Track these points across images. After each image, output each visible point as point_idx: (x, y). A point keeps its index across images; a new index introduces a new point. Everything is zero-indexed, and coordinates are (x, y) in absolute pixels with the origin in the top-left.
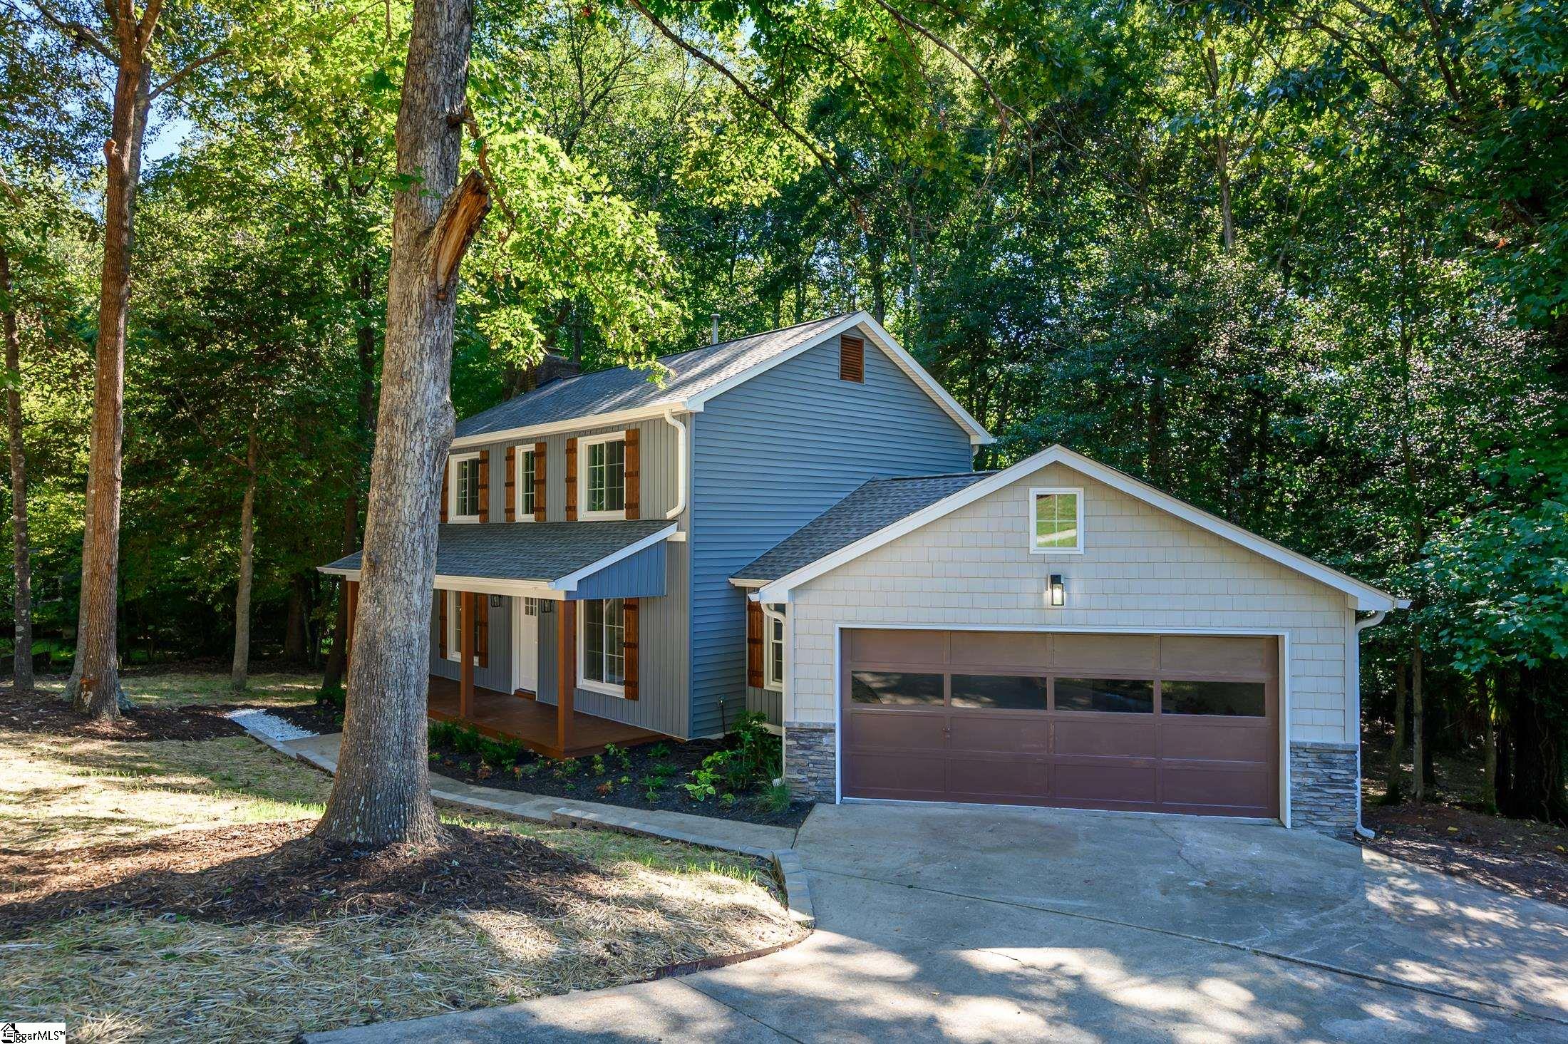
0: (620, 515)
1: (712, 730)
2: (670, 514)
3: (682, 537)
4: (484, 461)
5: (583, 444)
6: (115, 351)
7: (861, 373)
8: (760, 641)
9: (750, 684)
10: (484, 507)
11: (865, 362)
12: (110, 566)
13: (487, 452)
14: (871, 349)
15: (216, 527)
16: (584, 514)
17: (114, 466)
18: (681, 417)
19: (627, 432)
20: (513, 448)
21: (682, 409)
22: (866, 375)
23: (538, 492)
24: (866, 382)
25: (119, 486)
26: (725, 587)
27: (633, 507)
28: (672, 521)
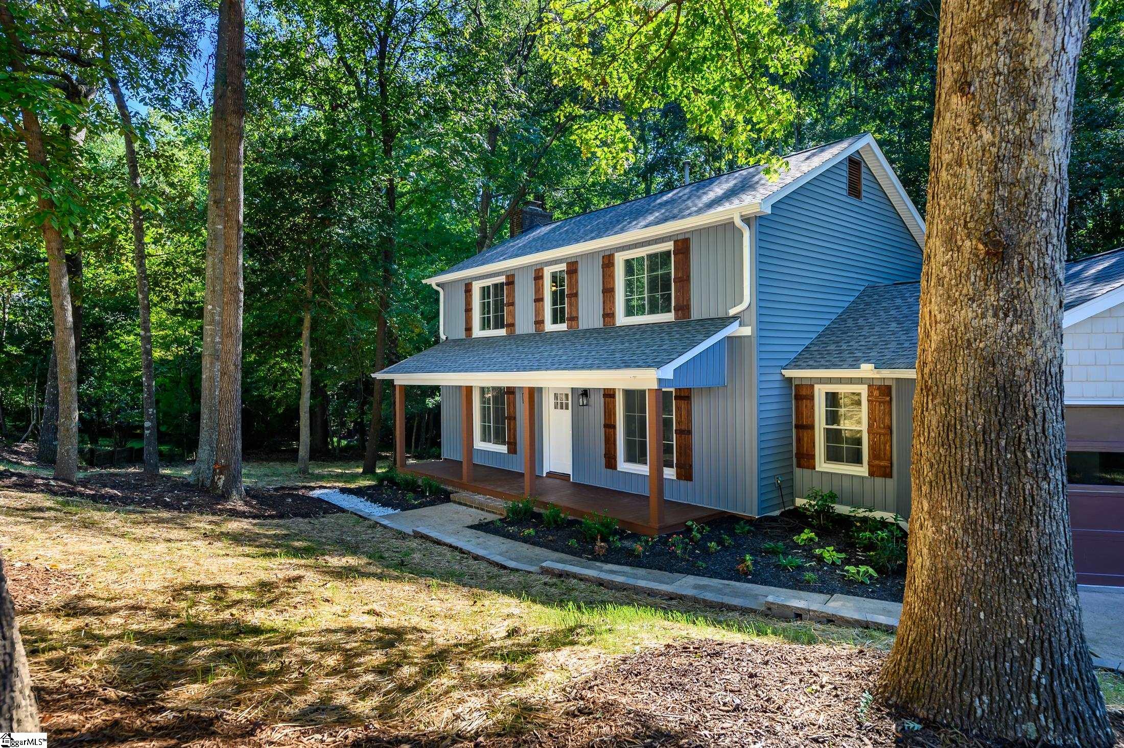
0: (669, 317)
1: (773, 508)
2: (732, 312)
3: (747, 331)
4: (510, 282)
5: (620, 259)
6: (237, 176)
7: (860, 193)
8: (811, 427)
9: (799, 466)
10: (510, 321)
11: (863, 182)
12: (236, 366)
13: (513, 275)
14: (867, 171)
15: (277, 348)
16: (622, 319)
17: (238, 278)
18: (746, 220)
19: (675, 242)
20: (542, 269)
21: (747, 212)
22: (864, 194)
23: (570, 304)
24: (864, 200)
25: (242, 296)
26: (778, 377)
27: (683, 309)
28: (735, 318)
